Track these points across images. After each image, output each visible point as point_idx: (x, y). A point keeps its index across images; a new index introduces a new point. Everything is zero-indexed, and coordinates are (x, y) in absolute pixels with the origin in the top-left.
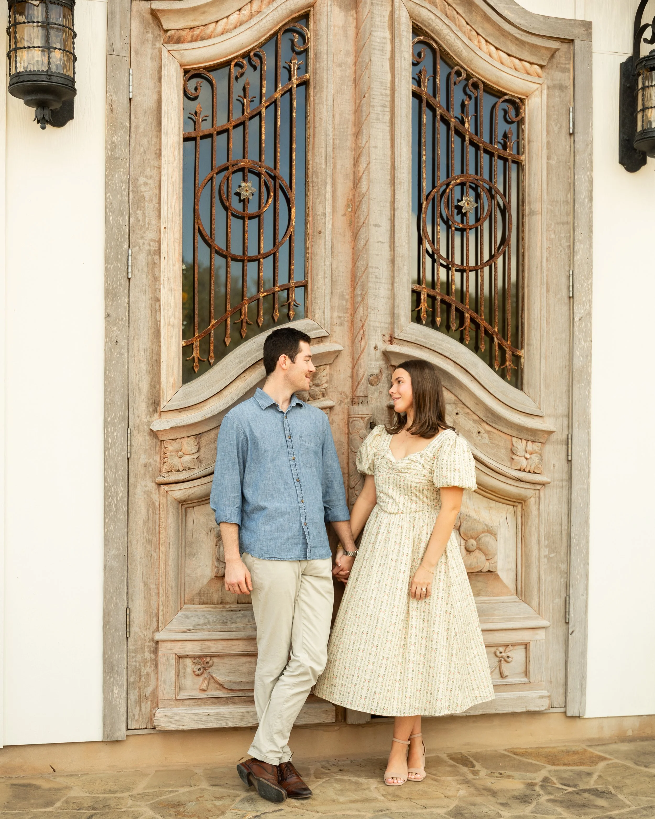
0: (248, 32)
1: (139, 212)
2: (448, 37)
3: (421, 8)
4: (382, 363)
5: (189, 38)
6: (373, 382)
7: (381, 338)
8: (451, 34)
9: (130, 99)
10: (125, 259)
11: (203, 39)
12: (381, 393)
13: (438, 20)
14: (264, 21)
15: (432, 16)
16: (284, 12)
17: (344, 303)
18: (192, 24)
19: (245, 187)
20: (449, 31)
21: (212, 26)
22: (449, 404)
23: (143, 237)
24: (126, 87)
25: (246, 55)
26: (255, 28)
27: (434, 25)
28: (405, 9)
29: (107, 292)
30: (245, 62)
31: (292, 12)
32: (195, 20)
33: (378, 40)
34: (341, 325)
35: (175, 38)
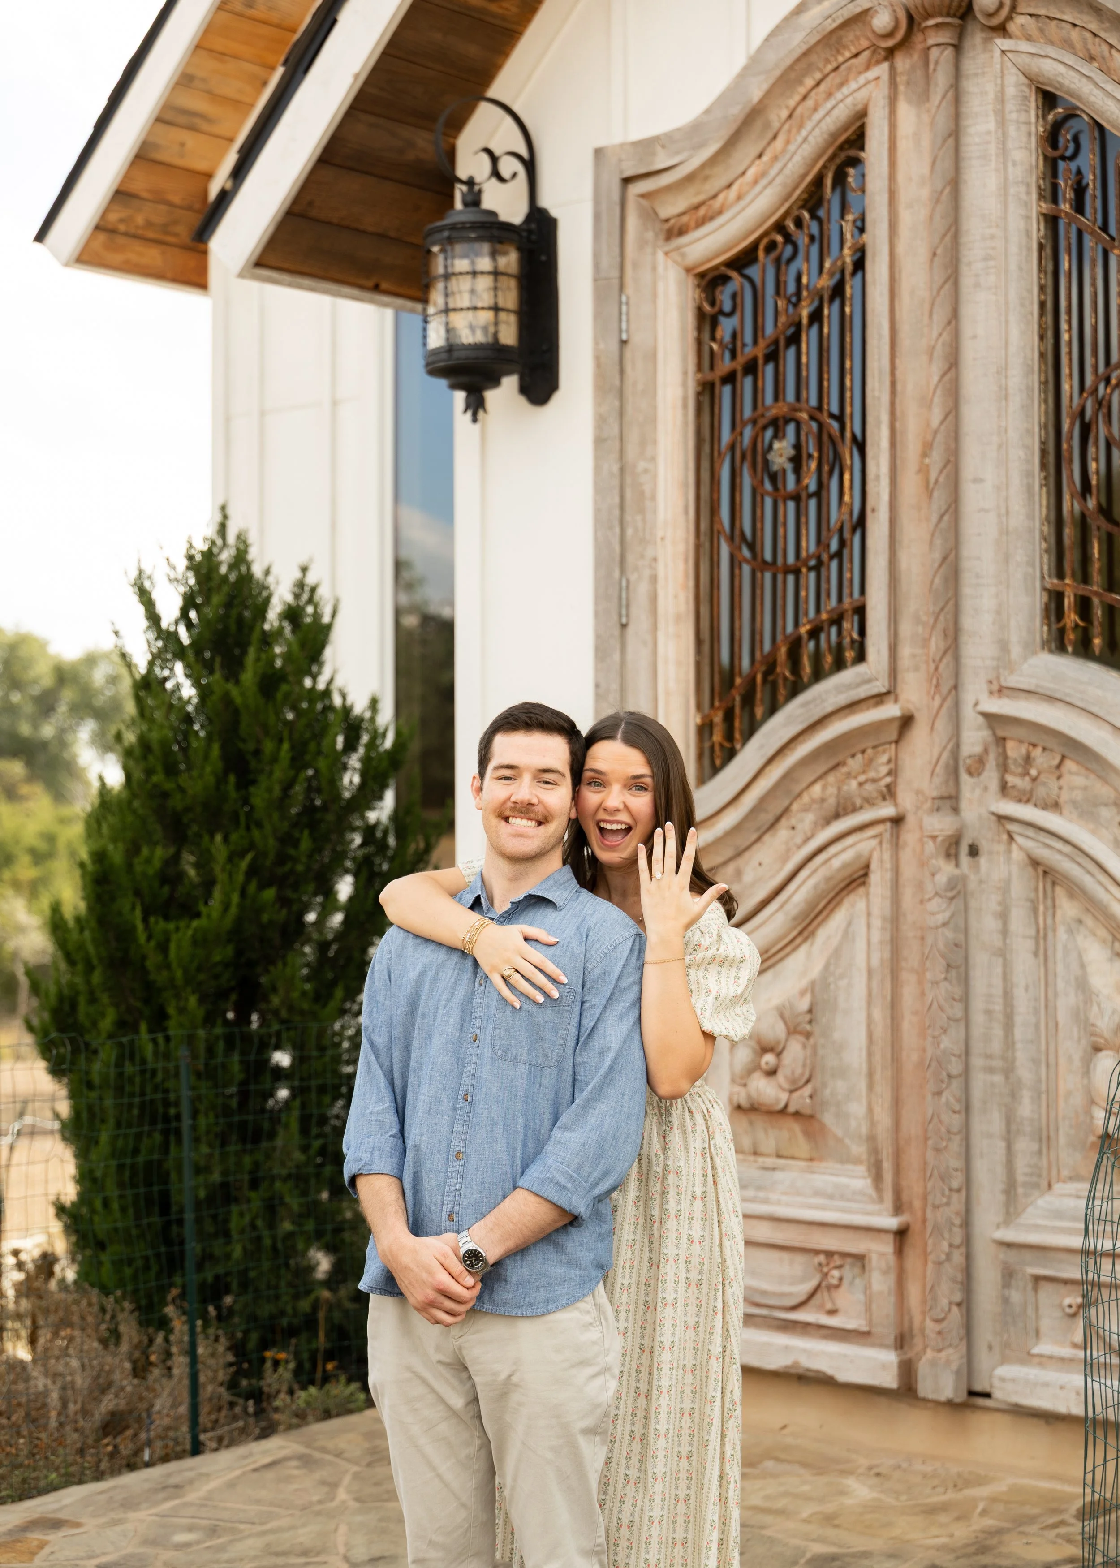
0: (769, 192)
1: (639, 518)
2: (1092, 99)
3: (1042, 60)
4: (986, 734)
5: (692, 224)
6: (973, 770)
7: (985, 687)
8: (1096, 92)
9: (624, 343)
10: (616, 595)
11: (712, 218)
12: (986, 789)
13: (1072, 73)
14: (790, 165)
15: (1062, 69)
16: (820, 140)
17: (920, 629)
18: (696, 200)
19: (780, 449)
20: (1091, 86)
21: (721, 197)
22: (1106, 805)
23: (642, 556)
24: (615, 325)
25: (779, 227)
26: (779, 180)
27: (1066, 82)
28: (1014, 70)
29: (597, 649)
30: (779, 239)
31: (834, 136)
32: (698, 193)
33: (977, 140)
34: (917, 669)
35: (676, 230)
